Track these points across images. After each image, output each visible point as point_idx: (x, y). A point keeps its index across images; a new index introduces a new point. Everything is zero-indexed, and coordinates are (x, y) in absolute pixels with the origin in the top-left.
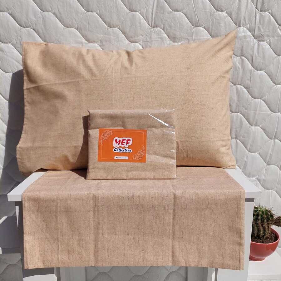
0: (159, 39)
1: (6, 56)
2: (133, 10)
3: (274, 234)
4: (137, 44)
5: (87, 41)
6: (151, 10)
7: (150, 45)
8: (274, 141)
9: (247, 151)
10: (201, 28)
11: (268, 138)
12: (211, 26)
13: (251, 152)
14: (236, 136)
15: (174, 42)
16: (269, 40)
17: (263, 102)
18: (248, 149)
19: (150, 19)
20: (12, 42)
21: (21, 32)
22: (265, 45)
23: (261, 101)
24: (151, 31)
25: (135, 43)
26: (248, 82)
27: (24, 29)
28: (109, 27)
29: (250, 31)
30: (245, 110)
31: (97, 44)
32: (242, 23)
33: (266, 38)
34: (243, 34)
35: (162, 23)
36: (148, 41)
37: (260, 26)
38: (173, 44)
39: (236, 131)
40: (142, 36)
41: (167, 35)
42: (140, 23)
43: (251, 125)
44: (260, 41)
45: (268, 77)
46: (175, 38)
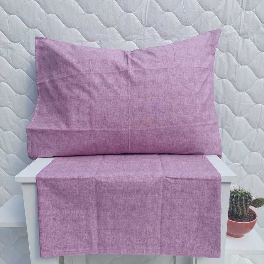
0: (152, 38)
2: (128, 10)
3: (252, 214)
4: (132, 42)
5: (87, 39)
6: (144, 11)
7: (144, 43)
8: (257, 130)
9: (232, 139)
10: (190, 27)
11: (251, 127)
12: (199, 25)
13: (235, 140)
14: (222, 125)
15: (165, 40)
16: (253, 37)
17: (247, 94)
18: (233, 137)
19: (143, 19)
20: (21, 41)
21: (28, 32)
22: (249, 41)
23: (245, 93)
24: (144, 30)
25: (129, 41)
26: (233, 76)
27: (31, 29)
28: (106, 26)
29: (235, 29)
30: (230, 102)
31: (96, 42)
32: (228, 21)
33: (250, 35)
34: (229, 32)
35: (154, 22)
36: (141, 39)
37: (245, 24)
39: (222, 121)
40: (137, 34)
41: (159, 33)
42: (134, 23)
43: (236, 115)
44: (245, 38)
45: (252, 71)
46: (166, 36)
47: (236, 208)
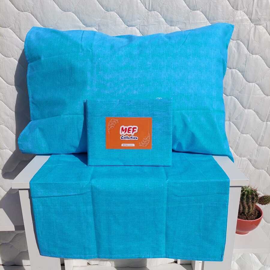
0: (156, 23)
1: (5, 41)
3: (258, 210)
4: (134, 28)
5: (84, 25)
7: (147, 30)
8: (267, 123)
9: (240, 133)
10: (198, 12)
11: (261, 121)
12: (208, 10)
13: (244, 134)
14: (229, 118)
15: (171, 26)
16: (266, 24)
17: (257, 85)
18: (241, 131)
19: (147, 3)
20: (11, 26)
21: (19, 16)
22: (261, 29)
23: (255, 85)
24: (148, 15)
25: (132, 27)
26: (243, 66)
28: (106, 10)
29: (247, 15)
30: (239, 94)
31: (95, 28)
32: (239, 6)
33: (263, 22)
34: (240, 18)
35: (159, 6)
36: (145, 25)
37: (258, 10)
38: (170, 28)
39: (230, 114)
40: (140, 20)
41: (164, 19)
42: (137, 7)
43: (245, 108)
44: (257, 25)
45: (263, 61)
46: (171, 22)
47: (243, 206)
